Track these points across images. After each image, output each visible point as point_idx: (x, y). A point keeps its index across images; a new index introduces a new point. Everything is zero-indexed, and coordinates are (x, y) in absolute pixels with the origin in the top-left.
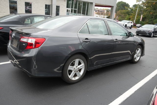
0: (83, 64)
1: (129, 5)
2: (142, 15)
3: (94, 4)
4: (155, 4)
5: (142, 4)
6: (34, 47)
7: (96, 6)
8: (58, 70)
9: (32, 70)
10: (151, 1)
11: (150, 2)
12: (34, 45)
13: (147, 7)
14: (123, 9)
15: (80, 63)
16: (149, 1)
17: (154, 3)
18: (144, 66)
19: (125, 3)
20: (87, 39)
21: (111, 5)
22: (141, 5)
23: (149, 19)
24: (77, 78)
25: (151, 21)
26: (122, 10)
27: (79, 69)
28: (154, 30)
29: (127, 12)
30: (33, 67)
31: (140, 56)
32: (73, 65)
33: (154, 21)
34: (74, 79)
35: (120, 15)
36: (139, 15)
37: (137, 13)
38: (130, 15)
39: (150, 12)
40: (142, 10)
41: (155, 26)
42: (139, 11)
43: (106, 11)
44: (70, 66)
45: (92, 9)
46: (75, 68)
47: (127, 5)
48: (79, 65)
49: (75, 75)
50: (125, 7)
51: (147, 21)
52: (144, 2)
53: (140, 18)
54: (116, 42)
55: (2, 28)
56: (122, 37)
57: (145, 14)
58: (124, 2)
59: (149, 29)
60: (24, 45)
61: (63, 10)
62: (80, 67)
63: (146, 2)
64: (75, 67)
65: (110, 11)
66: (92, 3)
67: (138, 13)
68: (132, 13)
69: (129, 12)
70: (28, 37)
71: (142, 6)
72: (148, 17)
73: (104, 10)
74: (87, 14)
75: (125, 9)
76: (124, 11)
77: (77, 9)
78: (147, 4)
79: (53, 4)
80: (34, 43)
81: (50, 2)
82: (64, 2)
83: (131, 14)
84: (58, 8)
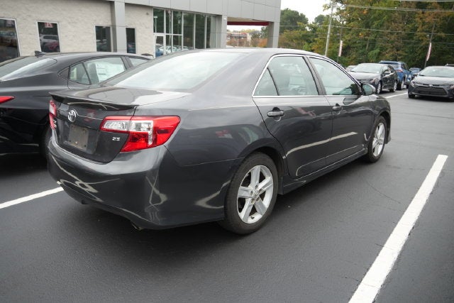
0: (269, 179)
1: (306, 17)
2: (341, 42)
3: (225, 19)
4: (367, 13)
5: (337, 14)
6: (150, 143)
7: (230, 23)
8: (209, 203)
9: (146, 210)
10: (357, 7)
11: (356, 9)
12: (151, 138)
13: (349, 21)
14: (291, 28)
15: (262, 178)
16: (354, 6)
17: (365, 12)
18: (399, 168)
19: (296, 13)
20: (276, 109)
21: (267, 20)
22: (335, 17)
23: (357, 51)
24: (257, 217)
25: (363, 54)
26: (292, 32)
27: (261, 193)
28: (382, 76)
29: (303, 36)
30: (148, 202)
31: (382, 143)
32: (247, 182)
33: (370, 53)
34: (250, 221)
35: (287, 44)
36: (334, 40)
37: (328, 36)
38: (311, 42)
39: (357, 33)
40: (338, 29)
41: (382, 65)
42: (333, 30)
43: (251, 36)
44: (241, 187)
45: (220, 33)
46: (252, 192)
47: (302, 19)
48: (261, 181)
49: (254, 211)
50: (298, 23)
51: (354, 56)
52: (341, 9)
53: (338, 48)
54: (337, 110)
55: (10, 97)
56: (343, 98)
57: (347, 37)
58: (293, 12)
59: (371, 75)
60: (116, 141)
61: (146, 38)
62: (264, 187)
63: (346, 10)
64: (251, 187)
65: (259, 34)
66: (219, 17)
67: (331, 36)
68: (317, 36)
69: (309, 36)
70: (130, 118)
71: (338, 18)
72: (354, 46)
73: (246, 34)
74: (208, 47)
75: (297, 28)
76: (296, 33)
77: (182, 35)
78: (349, 13)
79: (117, 23)
80: (150, 132)
81: (109, 18)
82: (146, 16)
83: (314, 41)
84: (131, 34)
